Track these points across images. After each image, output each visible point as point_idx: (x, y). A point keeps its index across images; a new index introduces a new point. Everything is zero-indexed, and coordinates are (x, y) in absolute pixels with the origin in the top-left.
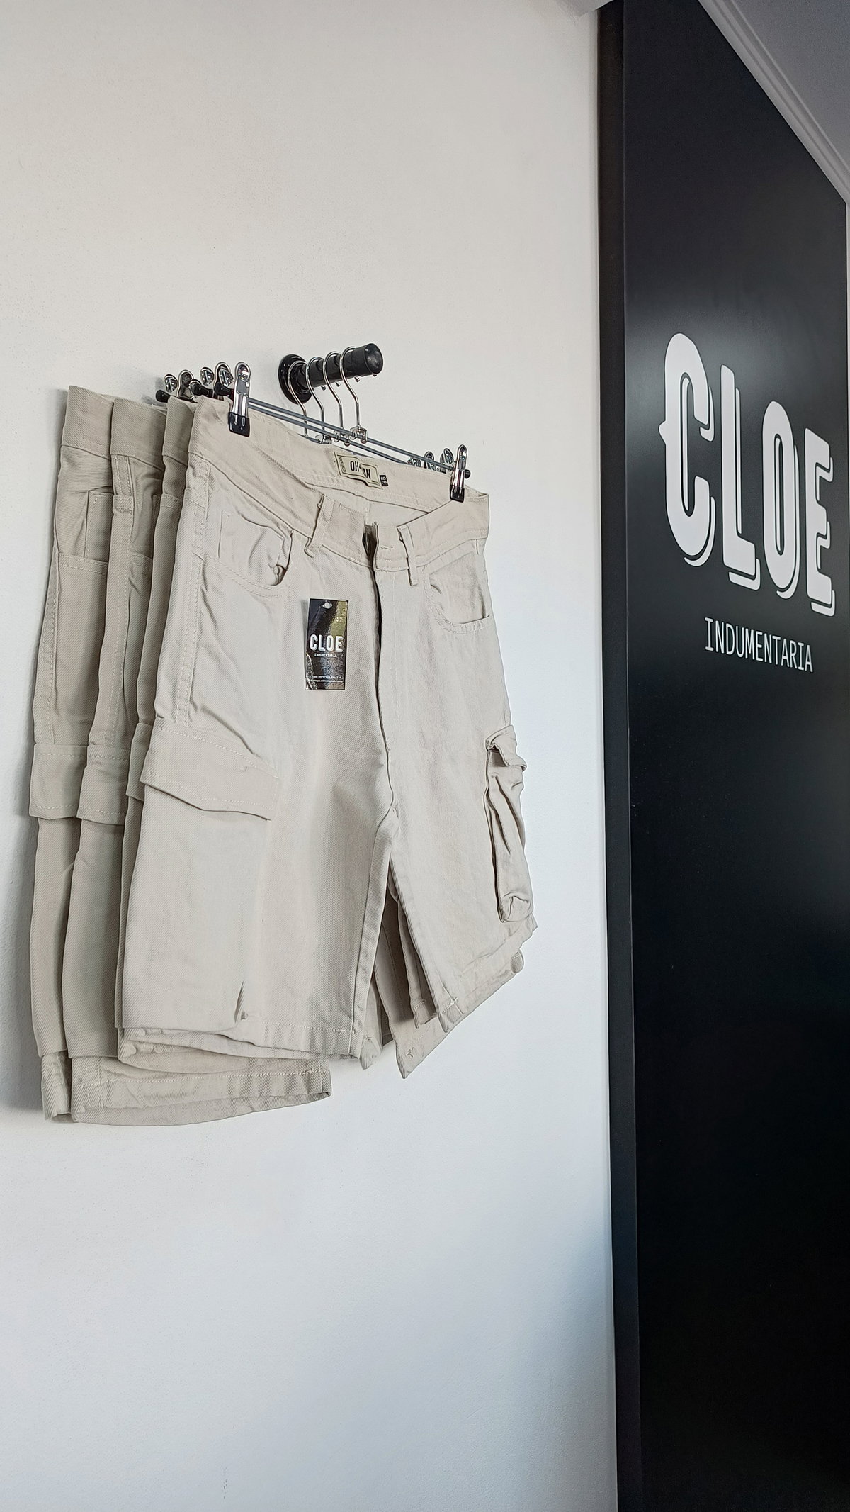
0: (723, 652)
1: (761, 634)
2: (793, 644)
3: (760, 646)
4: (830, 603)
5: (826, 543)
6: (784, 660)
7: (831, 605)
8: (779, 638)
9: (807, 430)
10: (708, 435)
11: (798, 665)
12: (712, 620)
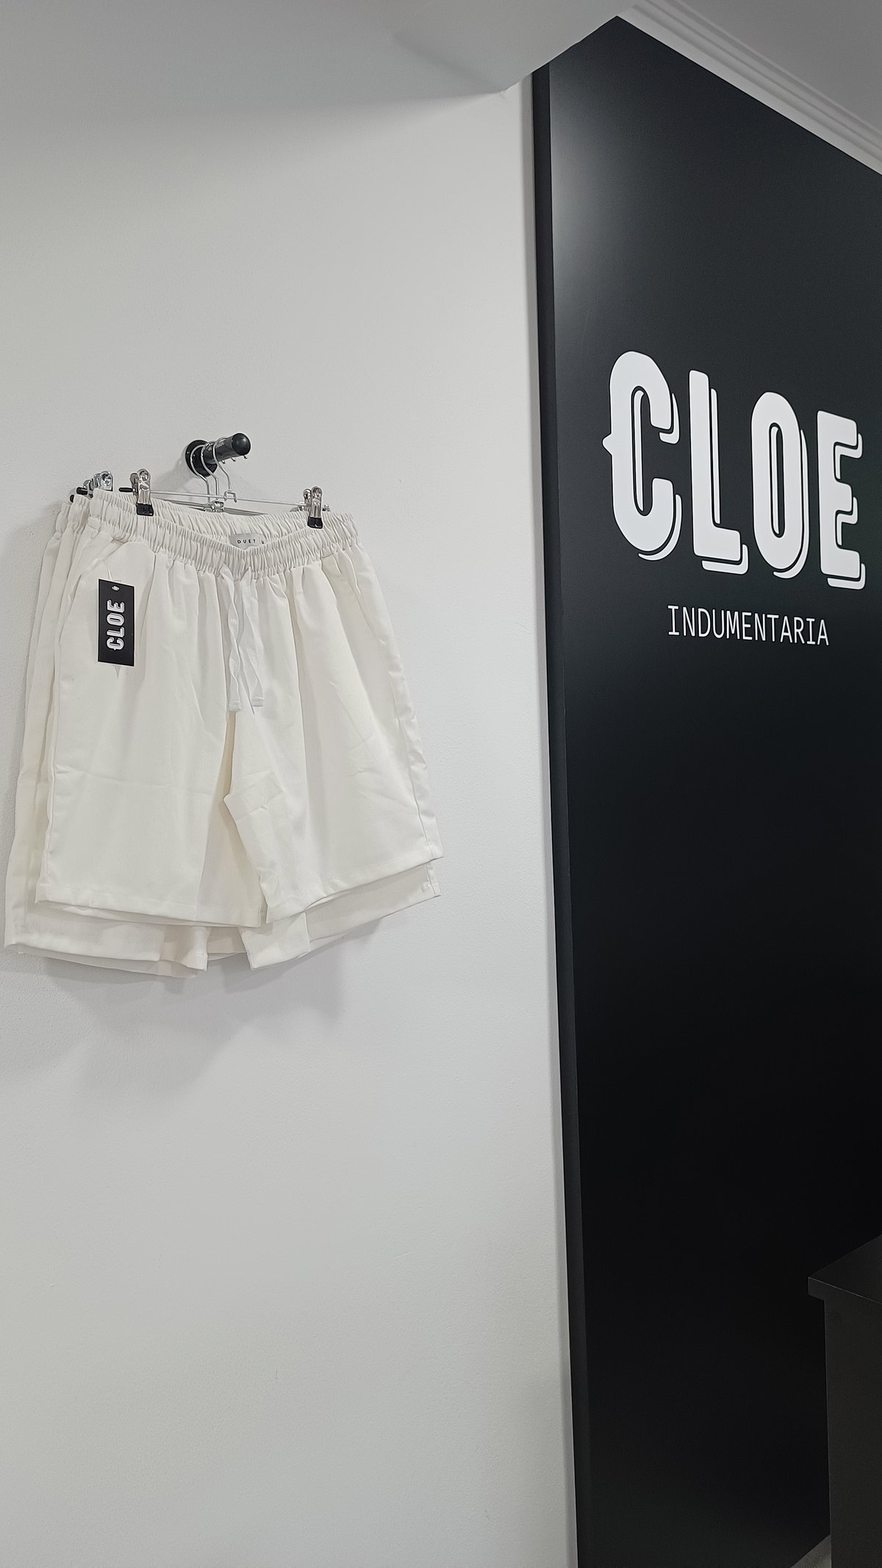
0: (693, 634)
1: (750, 614)
2: (797, 621)
3: (749, 626)
4: (858, 577)
5: (853, 519)
6: (784, 636)
7: (860, 578)
8: (777, 617)
9: (820, 413)
10: (673, 438)
11: (807, 639)
12: (677, 608)
